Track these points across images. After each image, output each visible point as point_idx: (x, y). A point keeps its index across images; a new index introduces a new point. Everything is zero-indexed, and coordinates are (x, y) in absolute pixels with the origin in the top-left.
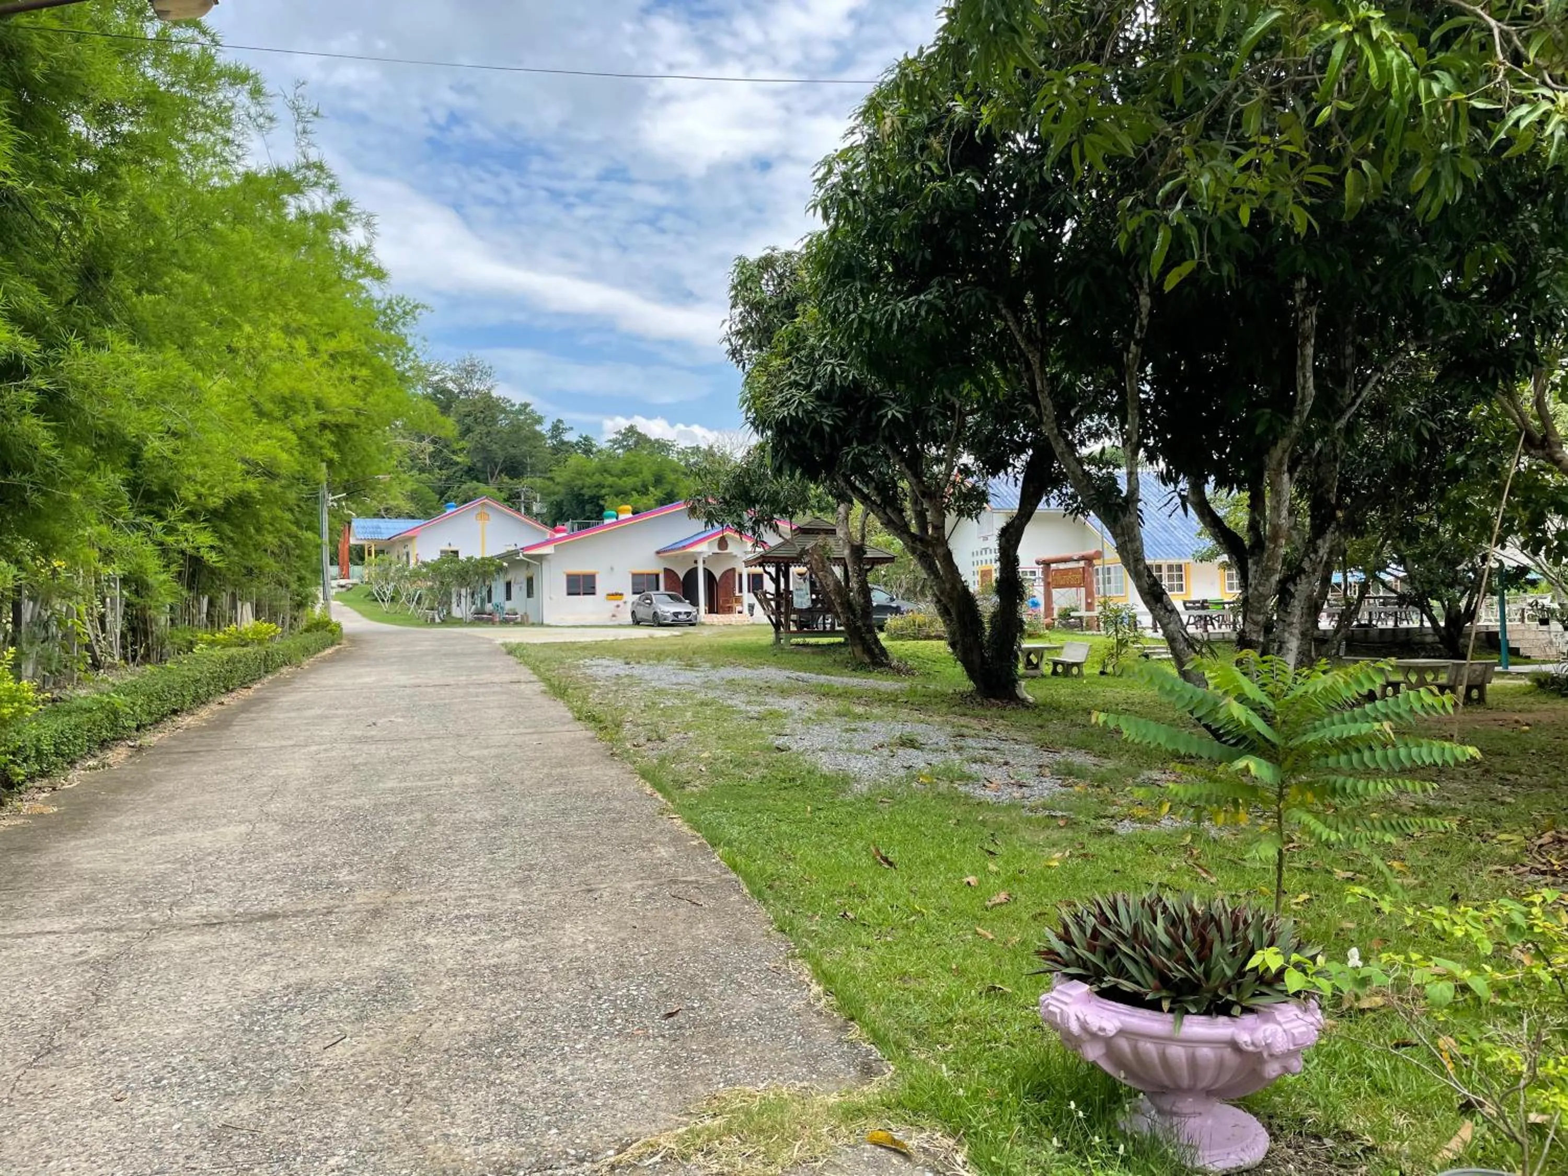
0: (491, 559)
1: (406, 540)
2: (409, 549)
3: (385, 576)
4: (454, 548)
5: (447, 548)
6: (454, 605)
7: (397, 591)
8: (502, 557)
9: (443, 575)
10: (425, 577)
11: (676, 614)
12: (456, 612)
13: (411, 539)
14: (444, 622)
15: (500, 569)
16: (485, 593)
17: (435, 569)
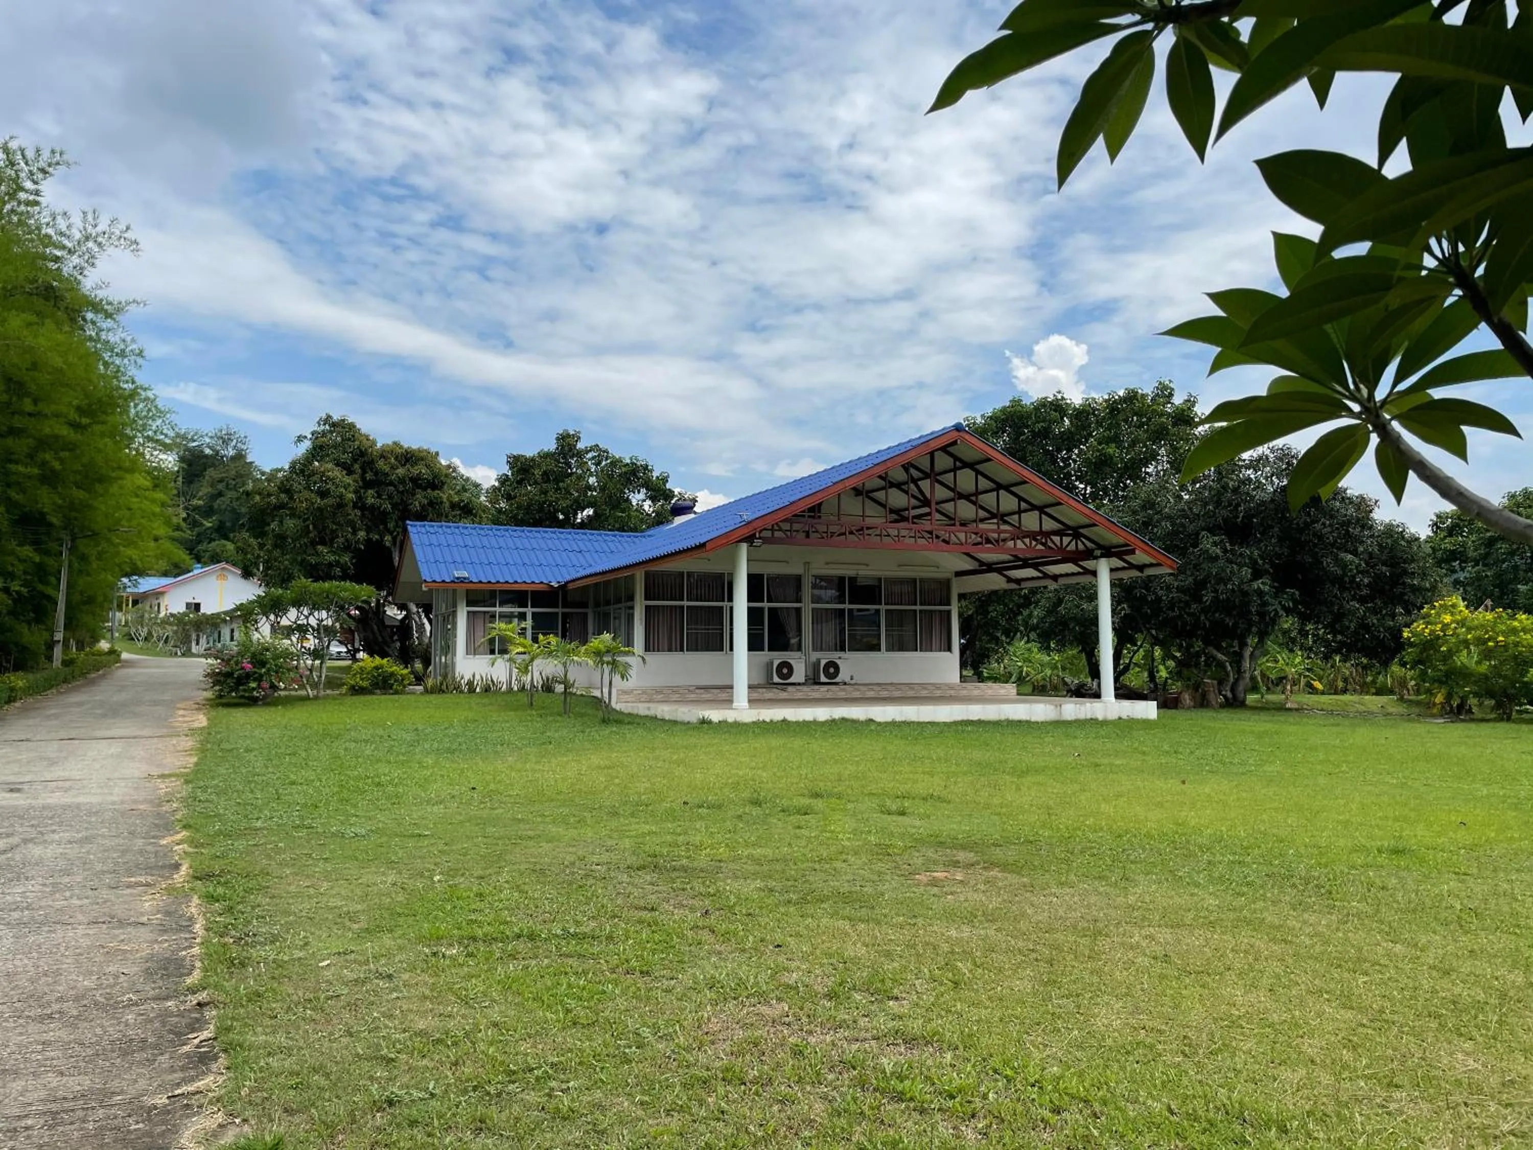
0: (218, 614)
1: (158, 594)
2: (161, 601)
3: (140, 620)
4: (196, 601)
5: (191, 601)
6: (194, 644)
7: (150, 633)
8: (226, 613)
9: (185, 624)
10: (171, 624)
11: (339, 653)
12: (194, 649)
13: (162, 593)
14: (183, 655)
15: (225, 621)
16: (216, 635)
17: (178, 619)
